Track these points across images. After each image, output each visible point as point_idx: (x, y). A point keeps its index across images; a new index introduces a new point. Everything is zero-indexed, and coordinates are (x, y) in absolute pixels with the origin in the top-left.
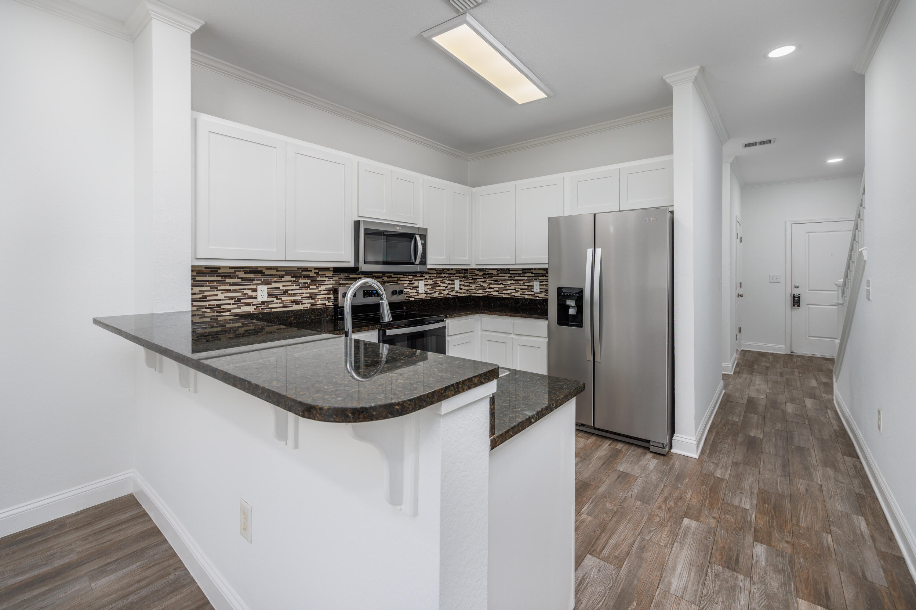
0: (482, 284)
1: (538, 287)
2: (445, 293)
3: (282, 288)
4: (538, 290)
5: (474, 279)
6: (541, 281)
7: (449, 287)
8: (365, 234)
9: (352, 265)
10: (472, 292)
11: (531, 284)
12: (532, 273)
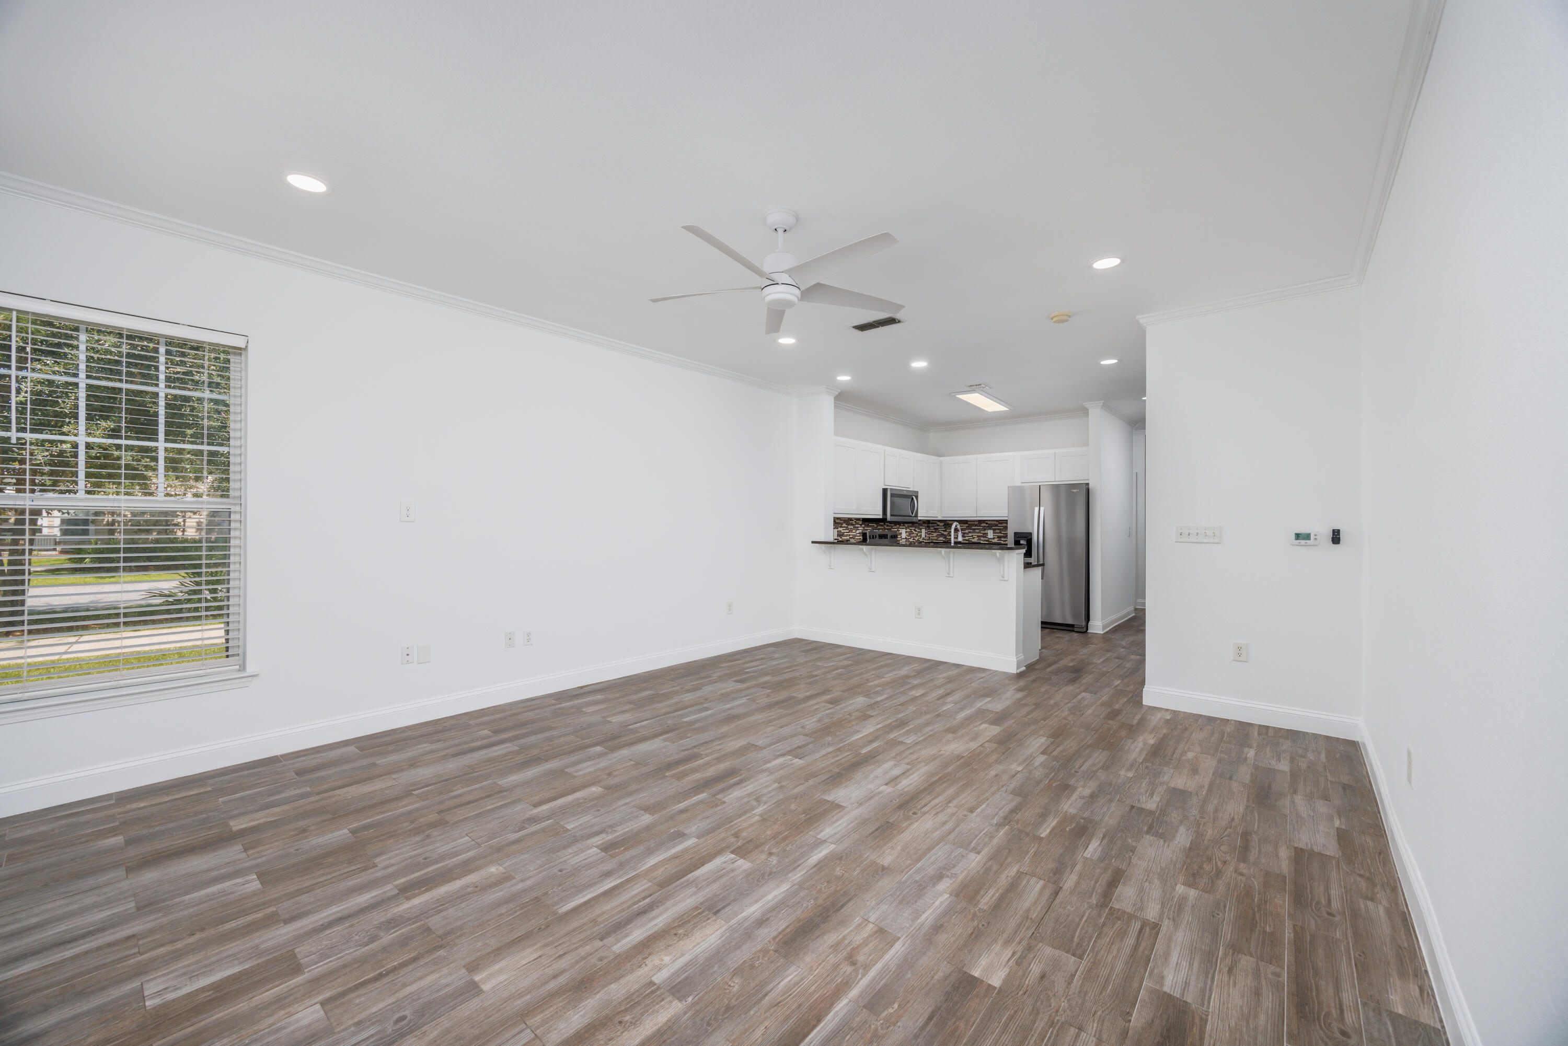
0: (942, 532)
1: (992, 534)
2: (916, 539)
3: (843, 531)
4: (992, 537)
5: (935, 529)
6: (994, 530)
7: (919, 534)
8: (891, 497)
9: (881, 517)
10: (934, 539)
11: (986, 532)
12: (987, 524)
